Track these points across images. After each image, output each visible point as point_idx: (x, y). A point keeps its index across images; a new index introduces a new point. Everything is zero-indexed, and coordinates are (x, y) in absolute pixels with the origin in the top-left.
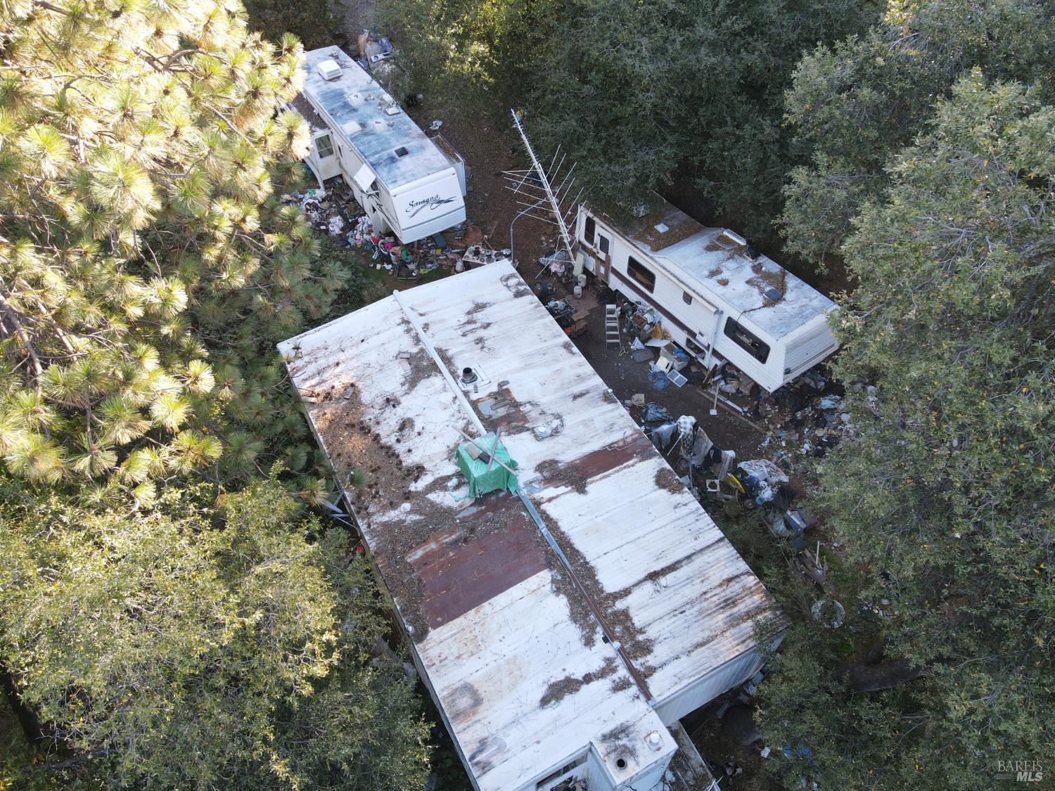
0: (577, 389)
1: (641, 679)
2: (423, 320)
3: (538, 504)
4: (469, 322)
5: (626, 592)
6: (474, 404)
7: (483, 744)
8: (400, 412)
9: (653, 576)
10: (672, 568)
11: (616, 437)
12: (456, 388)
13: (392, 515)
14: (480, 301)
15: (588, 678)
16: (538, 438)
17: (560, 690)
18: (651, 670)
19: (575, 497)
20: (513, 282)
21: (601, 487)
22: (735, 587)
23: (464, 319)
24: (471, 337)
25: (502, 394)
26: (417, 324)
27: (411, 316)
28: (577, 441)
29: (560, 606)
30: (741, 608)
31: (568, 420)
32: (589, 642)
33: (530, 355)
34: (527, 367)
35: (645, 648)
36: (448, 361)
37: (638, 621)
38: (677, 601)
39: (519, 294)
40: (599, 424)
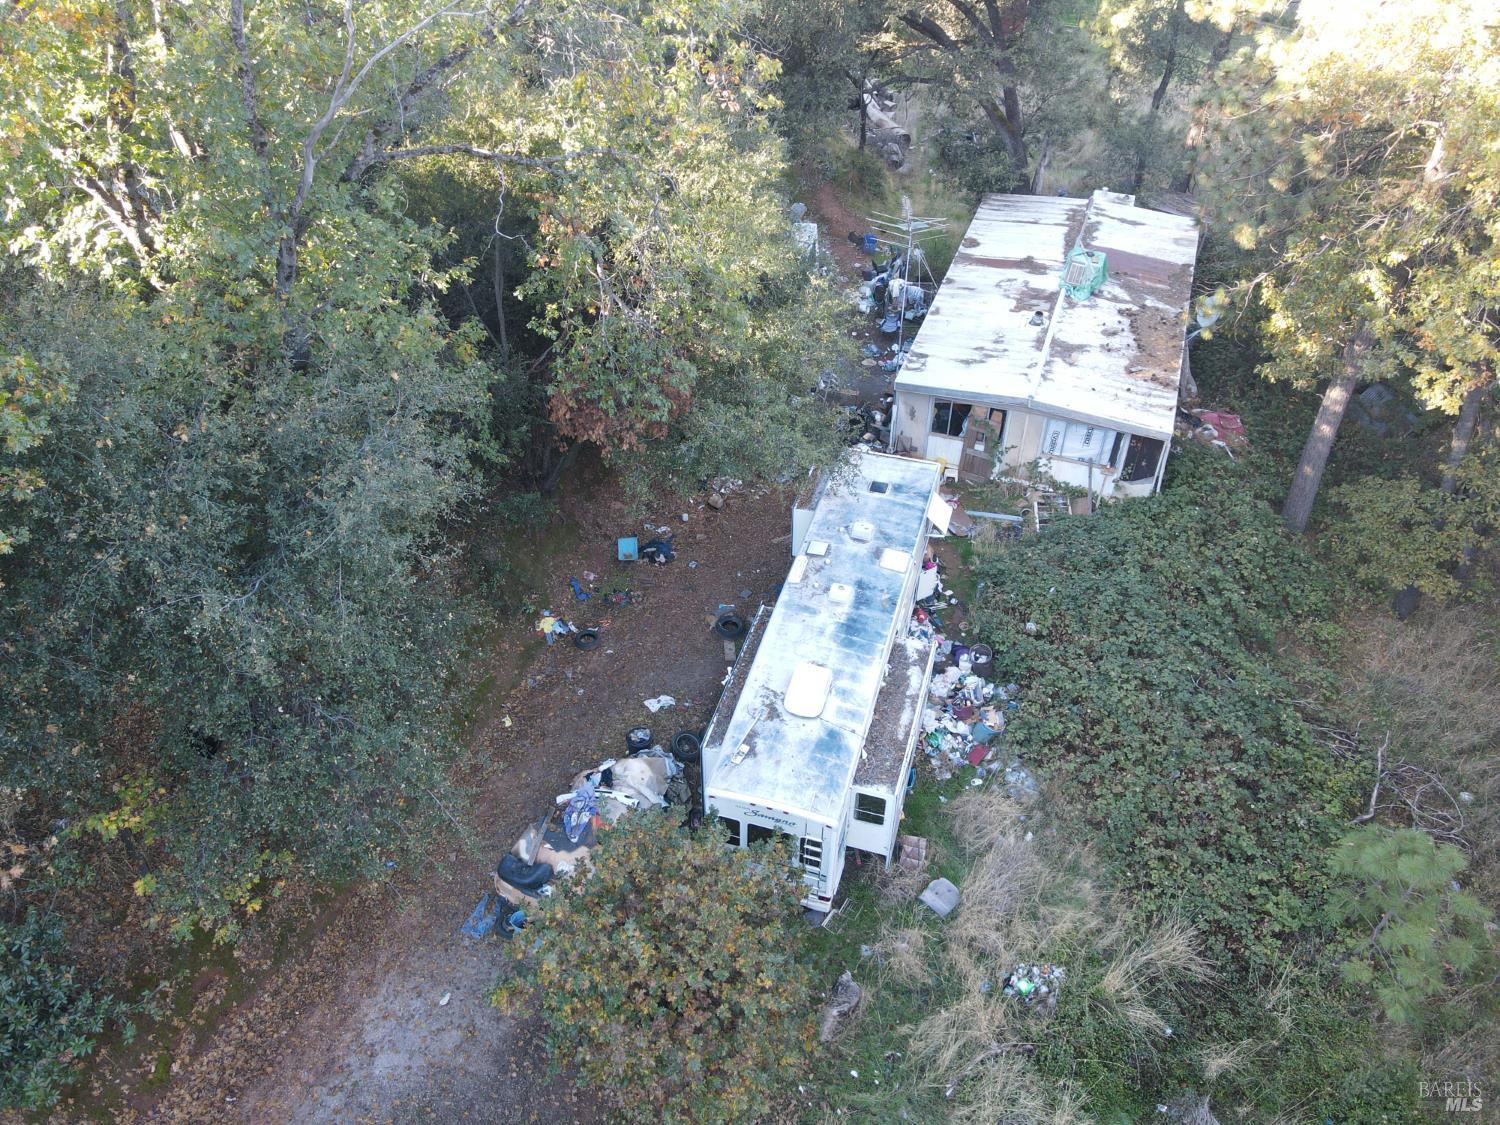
1: (1087, 207)
2: (1029, 372)
4: (990, 356)
5: (1057, 224)
7: (1185, 232)
9: (1035, 223)
10: (1019, 222)
11: (973, 267)
12: (1052, 325)
14: (961, 365)
15: (1112, 218)
16: (1026, 283)
17: (1131, 223)
18: (1079, 206)
19: (1039, 257)
21: (1015, 255)
22: (996, 208)
23: (992, 360)
24: (1002, 347)
25: (1023, 307)
26: (1035, 372)
27: (1036, 378)
28: (1001, 274)
29: (1099, 234)
30: (1002, 203)
31: (992, 282)
32: (1098, 223)
33: (972, 318)
34: (982, 313)
35: (1072, 210)
36: (1039, 342)
37: (1064, 217)
38: (1033, 214)
39: (922, 356)
40: (976, 275)
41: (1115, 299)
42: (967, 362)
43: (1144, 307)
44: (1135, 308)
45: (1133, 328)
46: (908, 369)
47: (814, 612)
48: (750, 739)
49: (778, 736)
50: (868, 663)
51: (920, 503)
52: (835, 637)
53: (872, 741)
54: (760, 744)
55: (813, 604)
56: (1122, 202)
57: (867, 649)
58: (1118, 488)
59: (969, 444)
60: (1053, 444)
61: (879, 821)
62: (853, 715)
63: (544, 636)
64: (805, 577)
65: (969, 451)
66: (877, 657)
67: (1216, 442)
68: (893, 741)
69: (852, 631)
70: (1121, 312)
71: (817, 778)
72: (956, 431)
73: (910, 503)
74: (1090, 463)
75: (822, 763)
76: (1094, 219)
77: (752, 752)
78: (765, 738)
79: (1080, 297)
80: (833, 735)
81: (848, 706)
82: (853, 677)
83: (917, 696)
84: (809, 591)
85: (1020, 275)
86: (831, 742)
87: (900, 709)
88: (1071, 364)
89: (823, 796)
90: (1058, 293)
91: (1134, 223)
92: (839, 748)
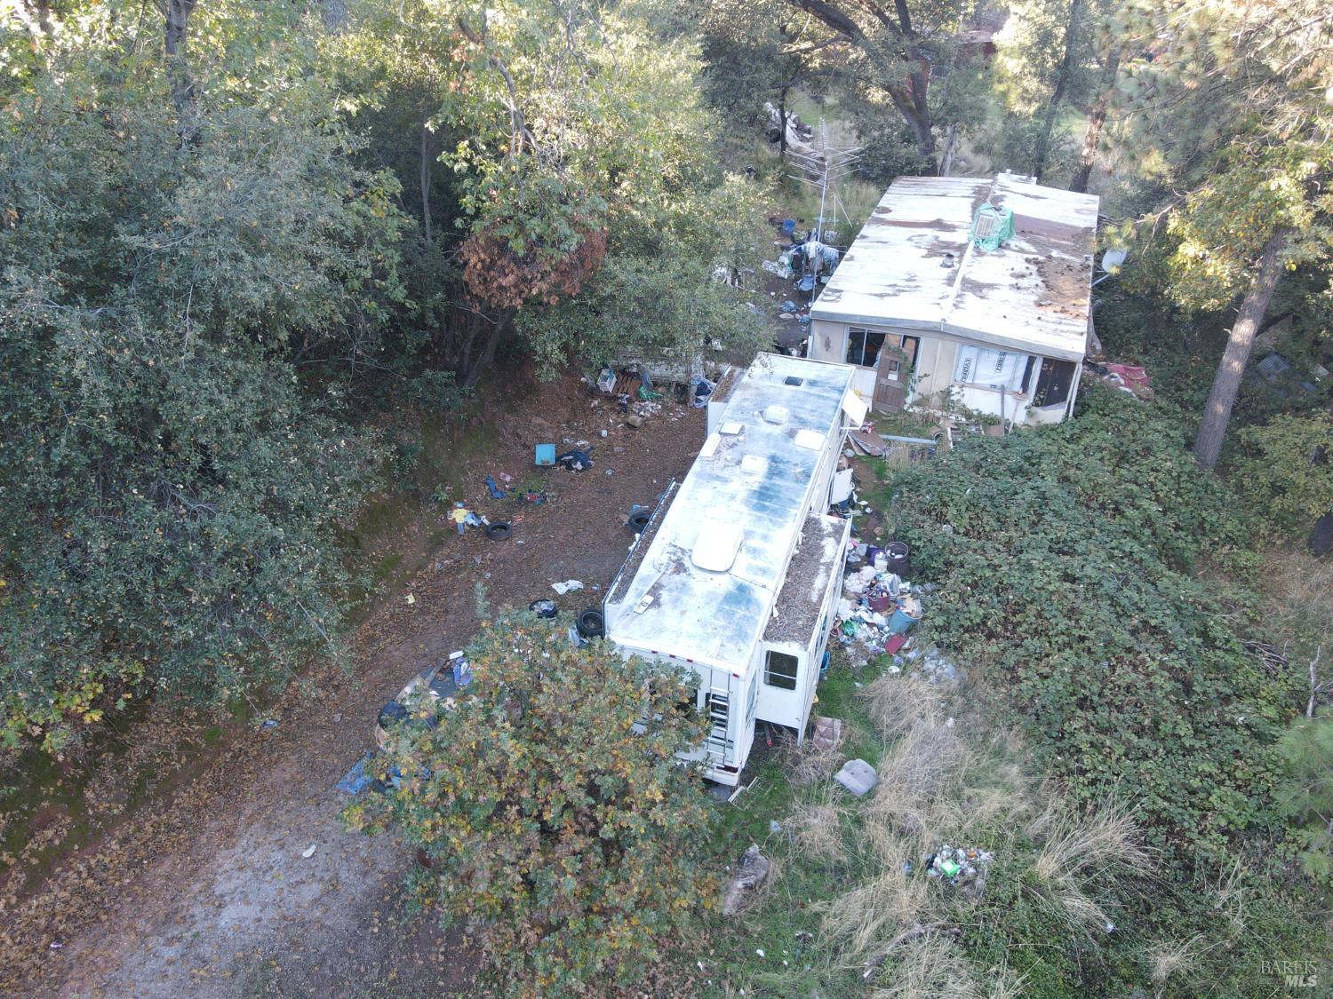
2: (942, 302)
4: (903, 291)
8: (1014, 281)
13: (1066, 257)
14: (874, 298)
23: (905, 294)
24: (914, 284)
25: (934, 255)
26: (949, 302)
36: (950, 280)
41: (1022, 251)
42: (881, 296)
43: (1050, 257)
44: (1041, 258)
45: (1040, 272)
46: (823, 300)
47: (725, 481)
48: (655, 590)
49: (684, 588)
50: (781, 526)
51: (835, 395)
52: (747, 502)
53: (784, 600)
54: (665, 596)
55: (725, 473)
56: (1026, 181)
57: (779, 514)
58: (1030, 414)
59: (883, 374)
60: (965, 373)
61: (791, 685)
62: (764, 571)
63: (455, 525)
64: (718, 452)
65: (883, 381)
66: (790, 520)
67: (1123, 388)
68: (807, 602)
69: (764, 498)
70: (1027, 260)
71: (725, 628)
72: (869, 362)
73: (825, 394)
74: (1003, 390)
75: (729, 615)
76: (999, 193)
77: (656, 603)
78: (670, 590)
79: (989, 247)
80: (742, 589)
81: (759, 563)
82: (765, 537)
83: (832, 564)
84: (721, 464)
85: (931, 233)
86: (741, 595)
87: (815, 574)
88: (982, 297)
89: (730, 646)
90: (967, 244)
91: (1037, 197)
92: (749, 601)
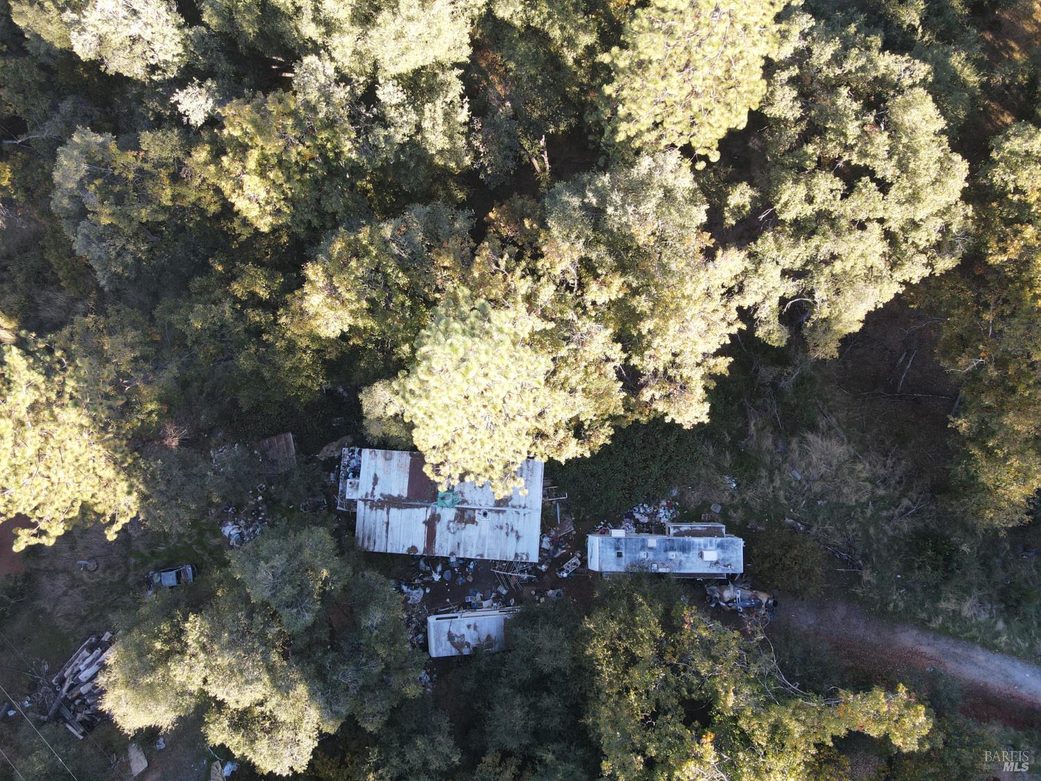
0: (462, 546)
1: (365, 501)
2: (522, 514)
3: (428, 507)
4: (512, 529)
5: (388, 513)
6: (474, 510)
7: (376, 455)
9: (388, 524)
10: (387, 531)
11: (437, 546)
12: (484, 508)
14: (521, 539)
15: (374, 489)
16: (450, 522)
17: (376, 480)
18: (365, 505)
19: (423, 519)
20: (524, 557)
21: (422, 529)
22: (372, 544)
23: (515, 528)
24: (505, 526)
25: (473, 521)
26: (522, 511)
27: (526, 511)
28: (442, 533)
29: (395, 494)
30: (366, 541)
31: (450, 536)
32: (382, 495)
33: (484, 540)
34: (480, 536)
35: (371, 508)
36: (498, 512)
37: (379, 510)
38: (378, 525)
39: (516, 555)
40: (444, 544)
47: (680, 562)
48: (726, 566)
49: (723, 560)
51: (623, 541)
52: (688, 553)
53: (712, 535)
55: (677, 562)
56: (355, 485)
62: (711, 542)
64: (668, 567)
68: (708, 530)
75: (727, 547)
76: (378, 497)
78: (725, 563)
81: (709, 544)
82: (700, 545)
84: (673, 565)
85: (441, 525)
86: (721, 546)
87: (697, 530)
88: (511, 498)
